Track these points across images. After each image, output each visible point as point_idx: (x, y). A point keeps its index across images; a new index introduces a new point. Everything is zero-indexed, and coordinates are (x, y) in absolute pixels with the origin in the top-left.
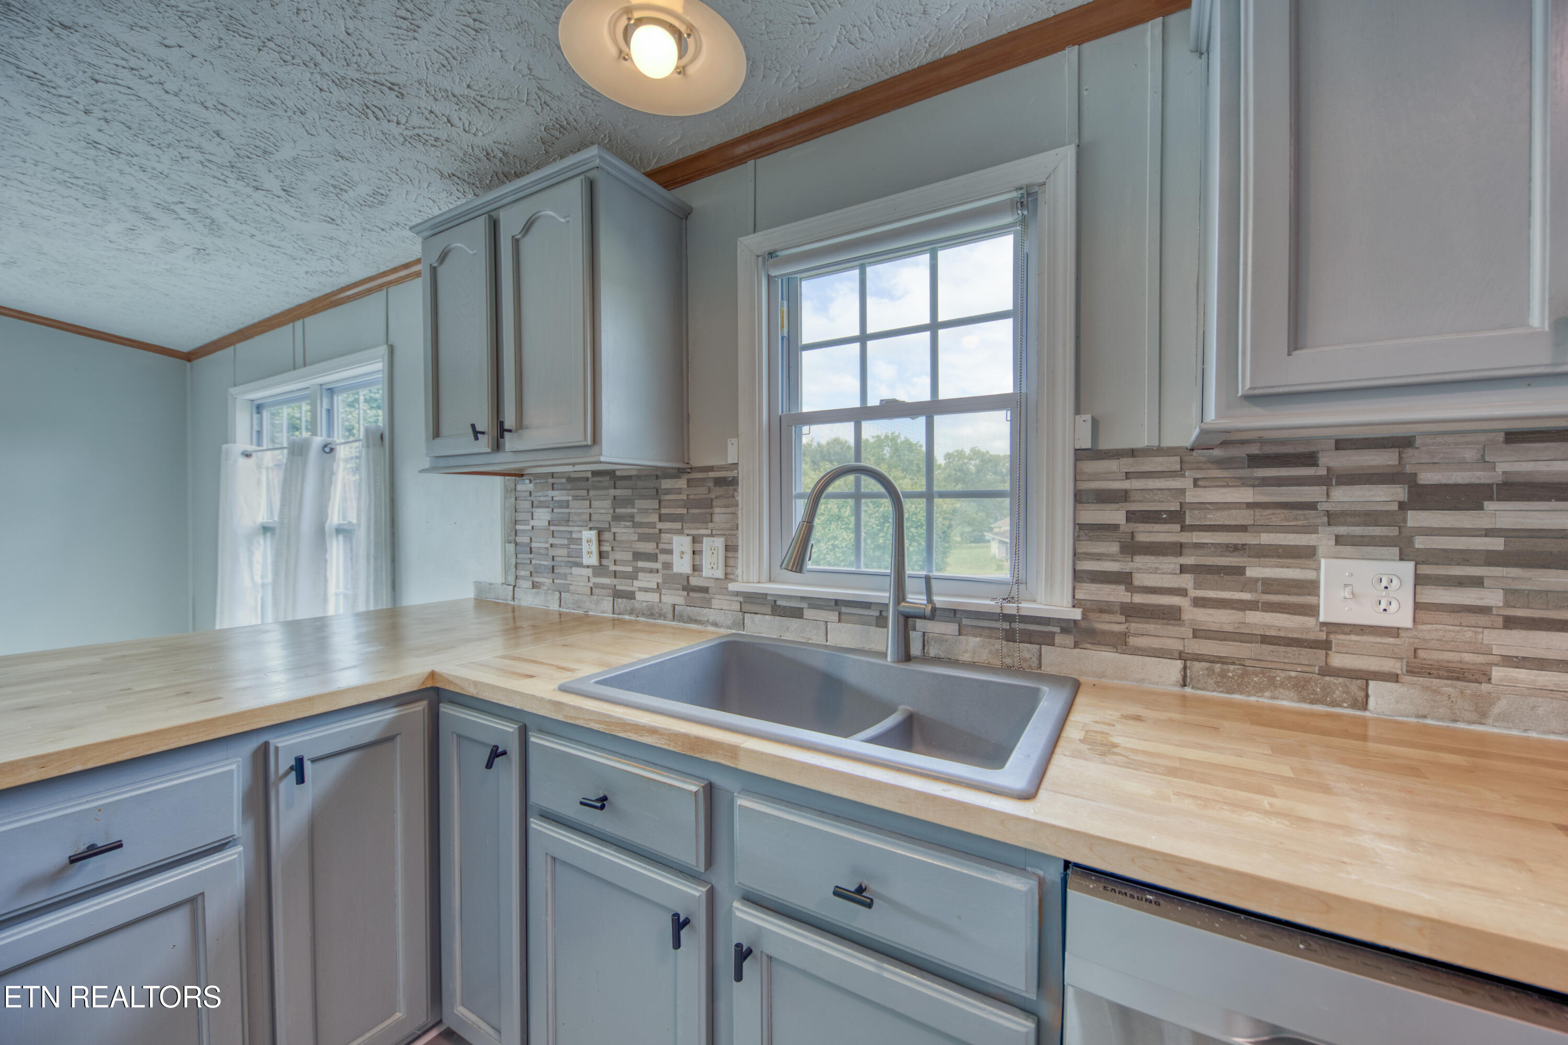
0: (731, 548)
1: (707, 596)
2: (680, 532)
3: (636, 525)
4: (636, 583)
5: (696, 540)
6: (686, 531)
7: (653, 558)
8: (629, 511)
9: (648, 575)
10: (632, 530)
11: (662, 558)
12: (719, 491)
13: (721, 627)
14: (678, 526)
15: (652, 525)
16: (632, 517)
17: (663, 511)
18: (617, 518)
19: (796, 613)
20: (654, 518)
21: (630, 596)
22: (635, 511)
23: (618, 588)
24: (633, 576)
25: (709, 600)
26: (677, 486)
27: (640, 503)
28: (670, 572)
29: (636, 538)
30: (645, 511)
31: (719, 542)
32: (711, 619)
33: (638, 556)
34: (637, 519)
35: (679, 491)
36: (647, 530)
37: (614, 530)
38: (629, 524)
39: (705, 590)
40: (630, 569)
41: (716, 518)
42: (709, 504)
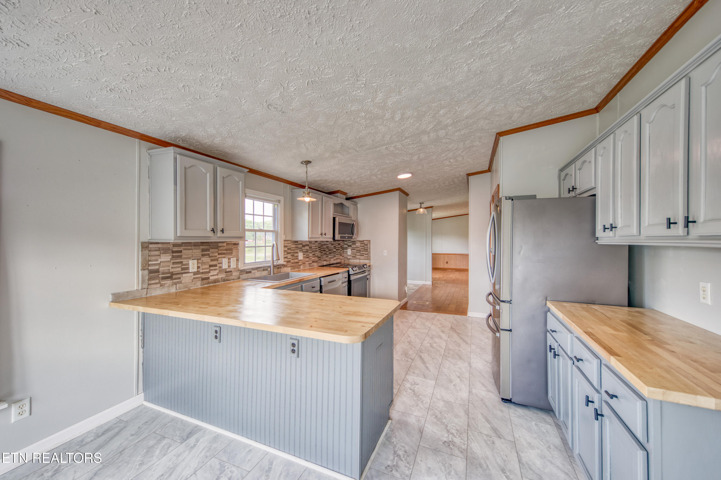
0: (238, 260)
1: (231, 273)
2: (224, 257)
3: (210, 257)
4: (210, 274)
5: (229, 259)
6: (226, 257)
7: (216, 266)
8: (207, 253)
9: (214, 271)
10: (209, 258)
11: (218, 265)
12: (235, 246)
13: (235, 280)
14: (224, 256)
15: (216, 256)
16: (209, 254)
17: (219, 252)
18: (203, 255)
19: (250, 272)
20: (217, 254)
21: (208, 278)
22: (210, 252)
23: (203, 277)
24: (209, 272)
25: (232, 274)
26: (223, 245)
27: (211, 250)
28: (221, 269)
29: (210, 260)
30: (213, 252)
31: (235, 259)
32: (232, 278)
33: (211, 266)
34: (211, 255)
35: (224, 246)
36: (214, 258)
37: (202, 259)
38: (208, 257)
39: (231, 271)
40: (208, 270)
41: (233, 253)
42: (231, 249)
